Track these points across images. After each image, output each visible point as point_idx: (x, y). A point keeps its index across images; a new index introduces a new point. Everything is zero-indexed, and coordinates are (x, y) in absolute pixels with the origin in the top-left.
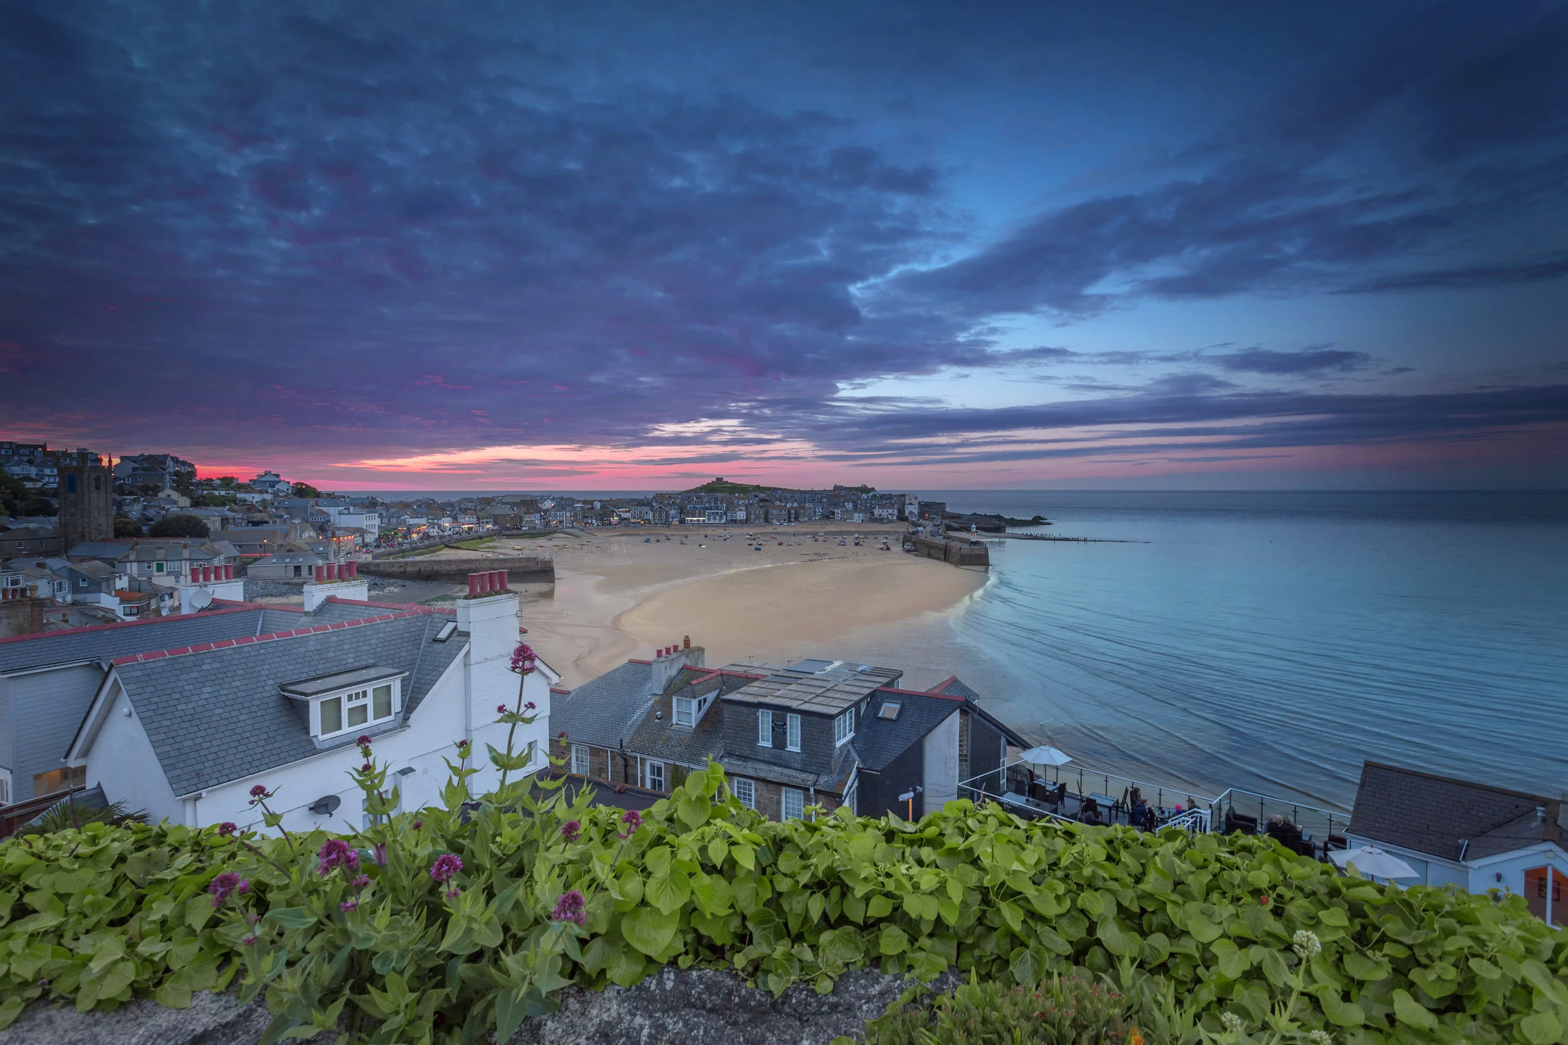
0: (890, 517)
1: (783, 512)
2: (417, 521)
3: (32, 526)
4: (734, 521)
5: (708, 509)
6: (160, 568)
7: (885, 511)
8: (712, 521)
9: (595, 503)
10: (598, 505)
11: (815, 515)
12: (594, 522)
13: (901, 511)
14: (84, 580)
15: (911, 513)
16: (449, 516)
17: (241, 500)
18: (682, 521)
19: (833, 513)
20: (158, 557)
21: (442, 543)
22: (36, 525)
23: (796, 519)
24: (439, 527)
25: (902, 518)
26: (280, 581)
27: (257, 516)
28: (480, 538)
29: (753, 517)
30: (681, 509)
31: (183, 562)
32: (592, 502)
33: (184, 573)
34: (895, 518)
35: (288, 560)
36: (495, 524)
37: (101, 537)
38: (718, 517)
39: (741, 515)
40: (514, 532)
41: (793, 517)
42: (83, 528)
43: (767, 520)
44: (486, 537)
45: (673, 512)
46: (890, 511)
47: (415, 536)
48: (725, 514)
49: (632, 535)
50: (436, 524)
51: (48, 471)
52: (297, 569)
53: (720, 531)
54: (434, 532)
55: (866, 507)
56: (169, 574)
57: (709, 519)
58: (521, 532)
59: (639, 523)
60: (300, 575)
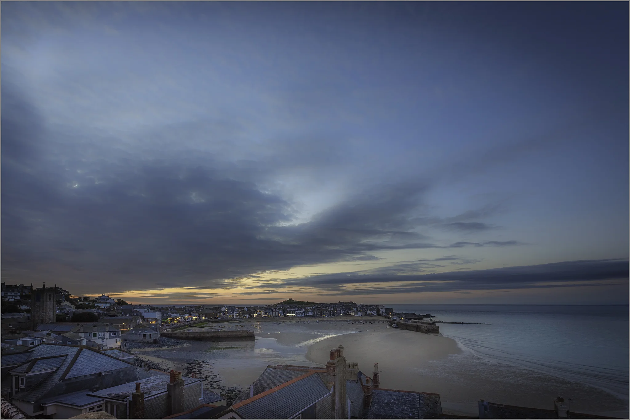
0: (374, 314)
1: (328, 312)
2: (175, 315)
3: (15, 317)
4: (307, 316)
5: (296, 311)
6: (95, 335)
7: (372, 311)
8: (298, 316)
9: (245, 308)
10: (246, 309)
11: (341, 313)
12: (247, 316)
13: (378, 312)
14: (69, 341)
15: (383, 312)
16: (187, 313)
17: (97, 306)
18: (285, 316)
19: (348, 312)
20: (94, 330)
21: (188, 325)
22: (17, 317)
23: (333, 315)
24: (184, 318)
25: (379, 314)
26: (137, 341)
27: (112, 313)
28: (201, 322)
29: (315, 314)
30: (283, 311)
31: (106, 333)
32: (243, 308)
33: (106, 338)
34: (376, 314)
35: (140, 332)
36: (206, 317)
37: (50, 321)
38: (301, 314)
39: (311, 313)
40: (215, 320)
41: (332, 314)
42: (43, 318)
43: (321, 315)
44: (203, 322)
45: (281, 312)
46: (374, 312)
47: (175, 322)
48: (304, 313)
49: (266, 321)
50: (182, 317)
51: (9, 294)
52: (145, 336)
53: (302, 320)
54: (182, 320)
55: (363, 310)
56: (99, 338)
57: (297, 315)
58: (217, 320)
59: (267, 316)
60: (146, 338)
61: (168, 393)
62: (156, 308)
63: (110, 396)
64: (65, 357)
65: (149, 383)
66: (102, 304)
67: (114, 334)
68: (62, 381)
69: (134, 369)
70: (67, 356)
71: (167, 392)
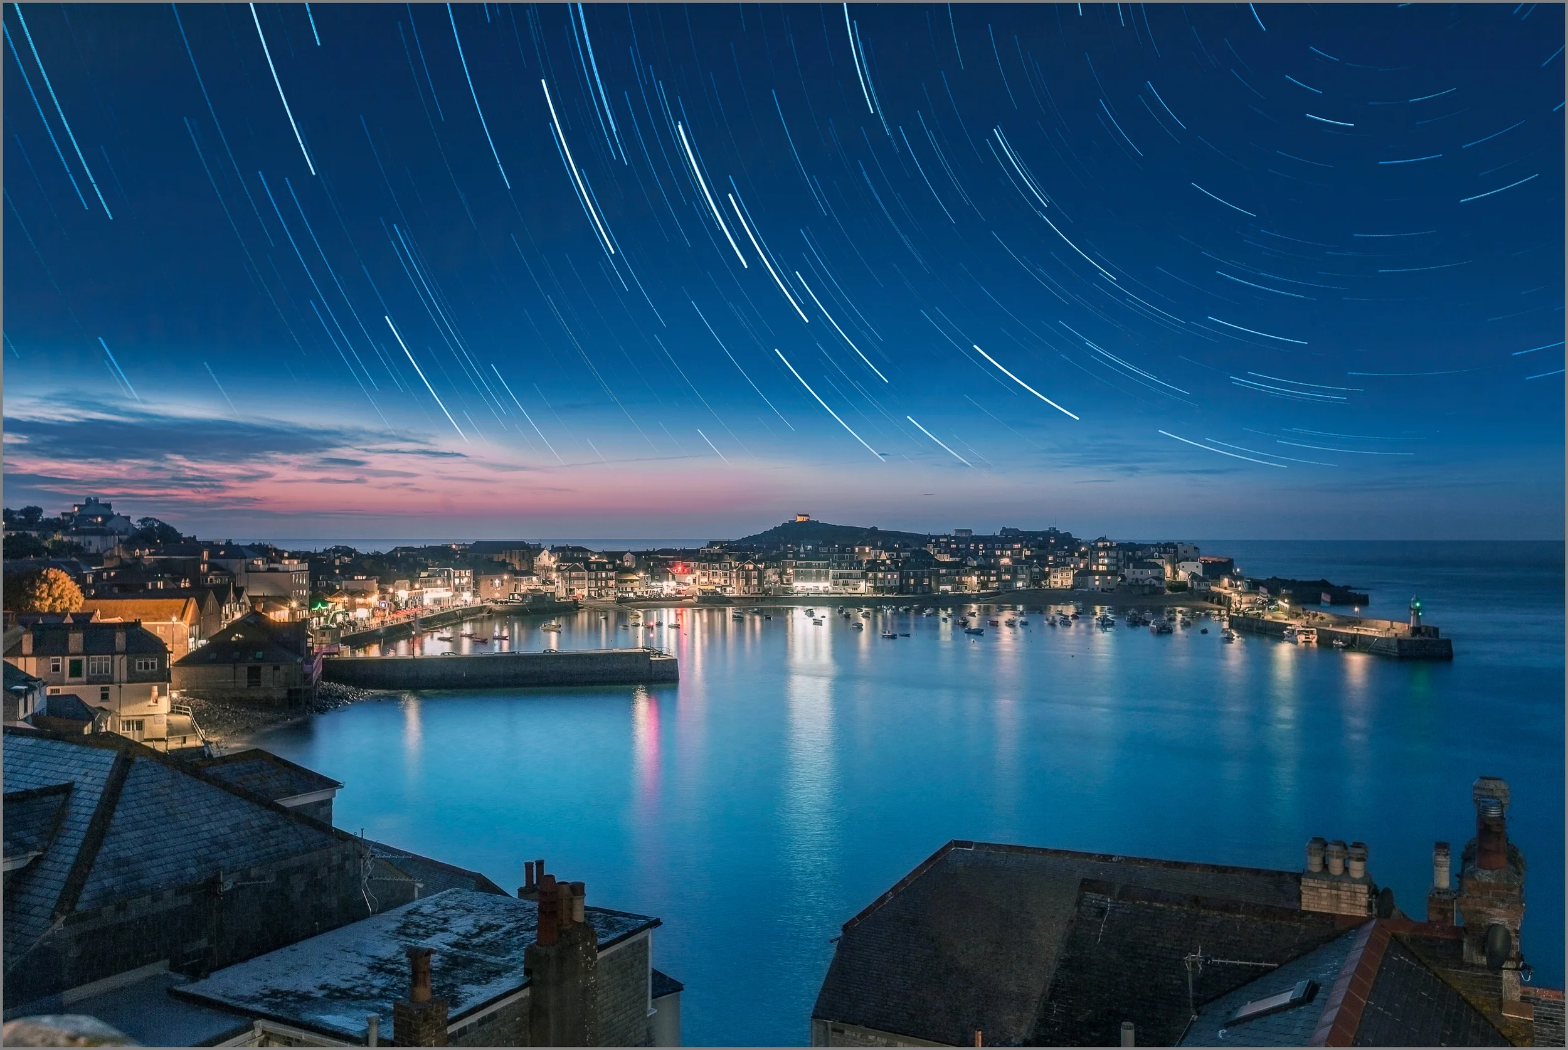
7: (1146, 571)
9: (626, 558)
25: (1175, 585)
26: (226, 696)
29: (912, 581)
31: (117, 658)
33: (116, 680)
34: (1164, 583)
35: (236, 656)
36: (475, 593)
39: (891, 579)
48: (865, 576)
52: (254, 673)
57: (836, 586)
60: (258, 684)
61: (532, 993)
62: (286, 555)
63: (277, 1006)
64: (62, 797)
65: (421, 931)
66: (88, 538)
67: (147, 666)
68: (66, 923)
69: (345, 858)
70: (68, 789)
71: (526, 993)
